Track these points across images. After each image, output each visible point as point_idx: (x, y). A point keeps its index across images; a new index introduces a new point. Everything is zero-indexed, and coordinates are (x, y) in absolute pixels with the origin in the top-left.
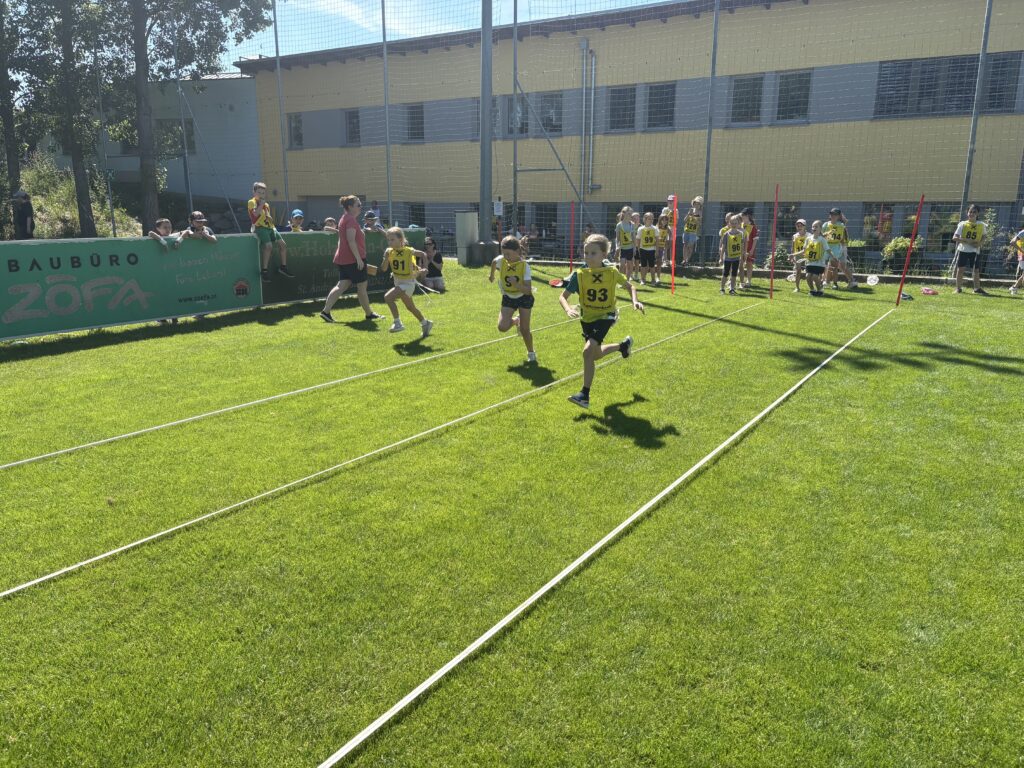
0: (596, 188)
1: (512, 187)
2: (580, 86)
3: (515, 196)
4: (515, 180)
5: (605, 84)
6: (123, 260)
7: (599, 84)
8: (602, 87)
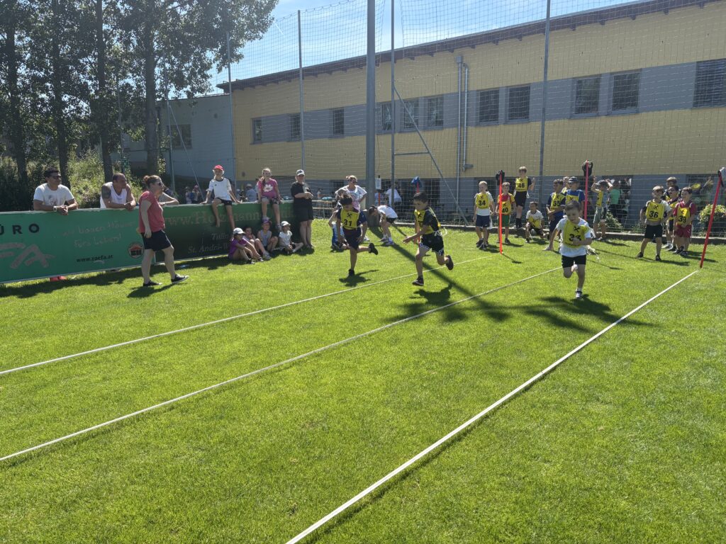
0: (468, 167)
1: (391, 167)
2: (456, 91)
3: (393, 174)
4: (393, 162)
5: (476, 89)
6: (25, 230)
7: (471, 89)
8: (473, 91)
